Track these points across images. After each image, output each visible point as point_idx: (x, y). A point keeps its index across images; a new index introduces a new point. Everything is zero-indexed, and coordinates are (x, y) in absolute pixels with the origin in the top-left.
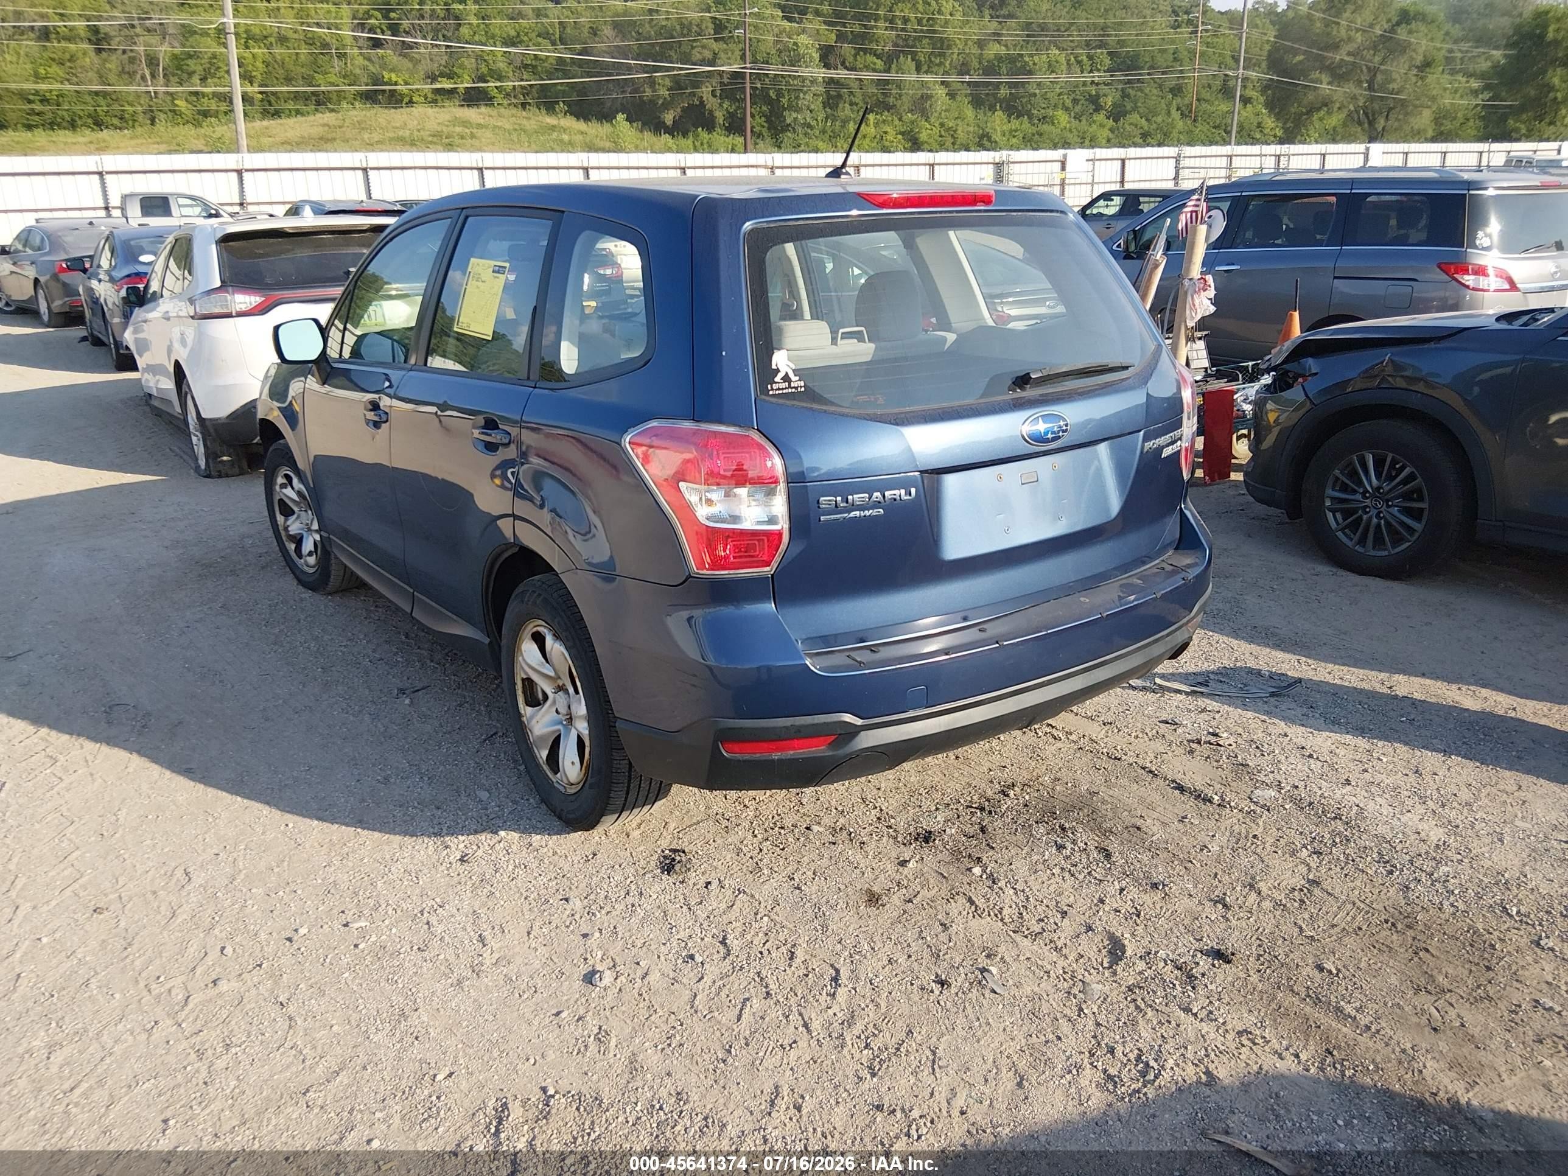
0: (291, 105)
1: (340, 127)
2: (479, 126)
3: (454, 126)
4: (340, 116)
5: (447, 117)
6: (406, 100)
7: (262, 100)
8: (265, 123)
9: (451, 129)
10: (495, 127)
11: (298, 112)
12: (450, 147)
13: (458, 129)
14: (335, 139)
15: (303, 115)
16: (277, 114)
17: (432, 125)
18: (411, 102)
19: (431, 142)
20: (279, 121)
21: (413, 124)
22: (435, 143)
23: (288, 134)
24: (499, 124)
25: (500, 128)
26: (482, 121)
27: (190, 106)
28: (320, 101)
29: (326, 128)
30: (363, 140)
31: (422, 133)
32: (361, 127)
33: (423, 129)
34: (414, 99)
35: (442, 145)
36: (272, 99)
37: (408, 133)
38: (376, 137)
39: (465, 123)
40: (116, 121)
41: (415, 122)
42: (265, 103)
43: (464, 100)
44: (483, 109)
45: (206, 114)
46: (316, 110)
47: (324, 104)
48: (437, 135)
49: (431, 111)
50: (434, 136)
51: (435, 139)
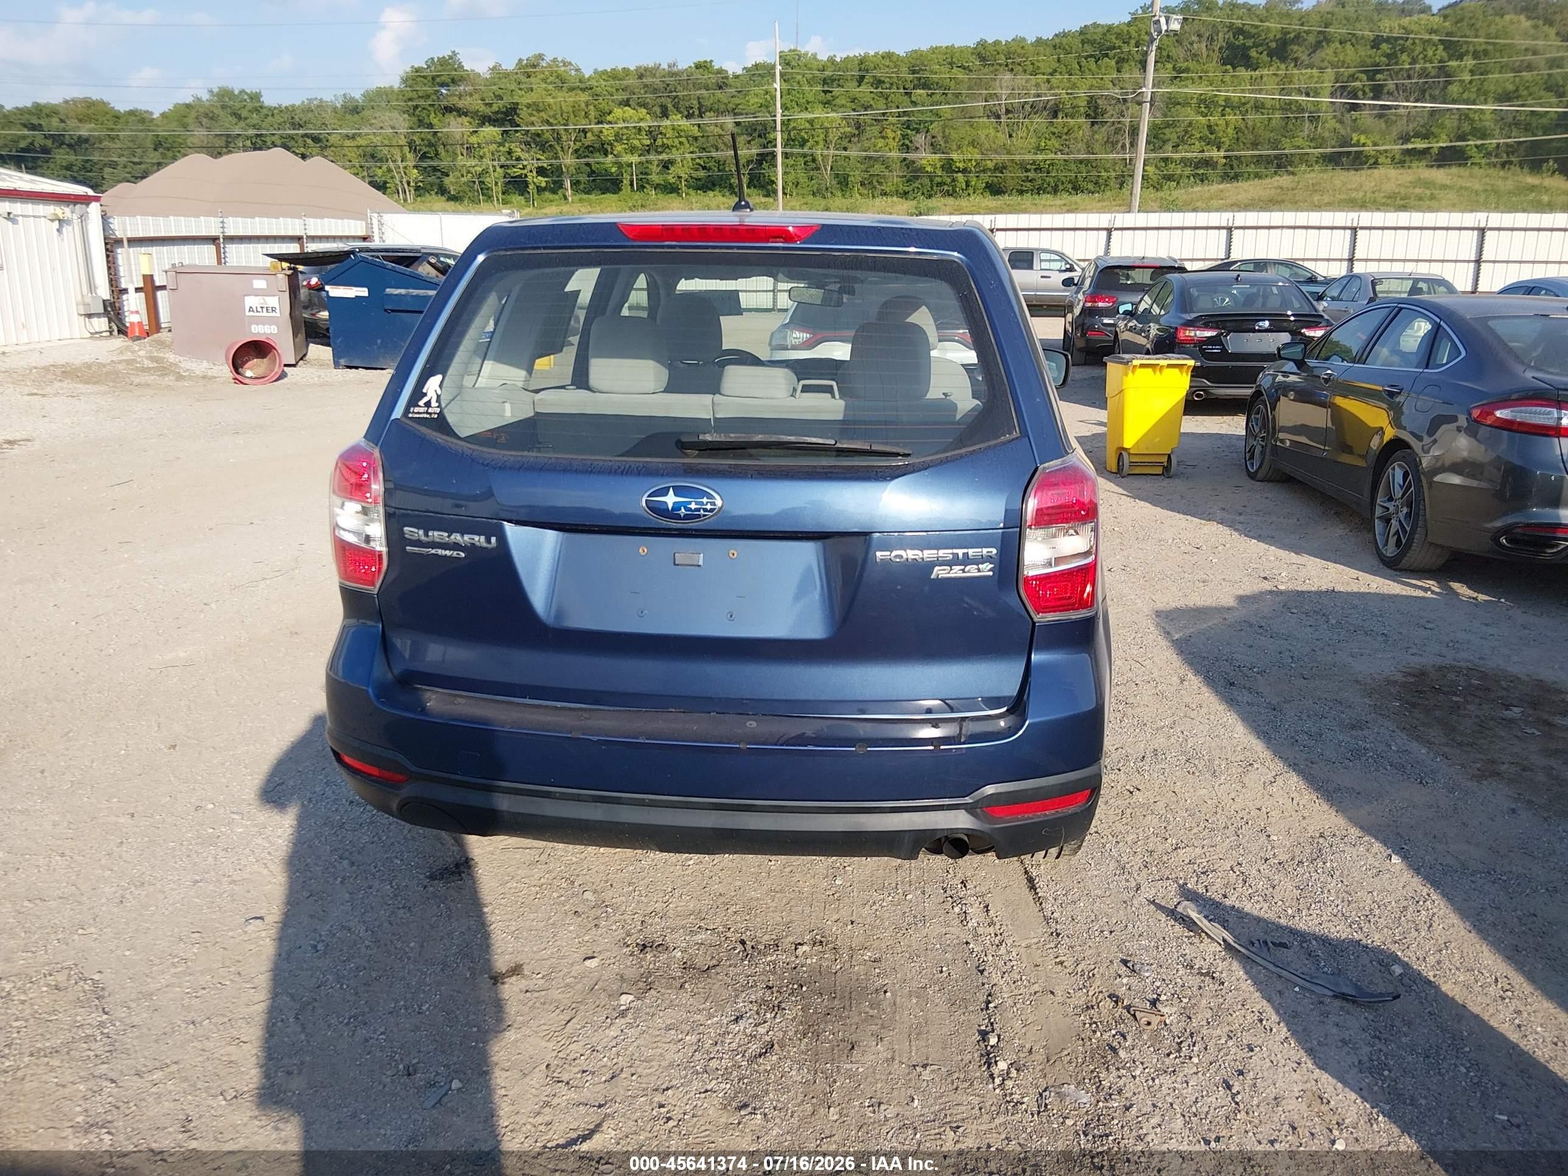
0: (1252, 169)
1: (1293, 189)
2: (1444, 187)
3: (1415, 187)
4: (1296, 179)
5: (1410, 178)
6: (1372, 161)
7: (1225, 165)
8: (1222, 186)
9: (1411, 190)
10: (1461, 188)
11: (1258, 176)
12: (1404, 208)
13: (1418, 191)
14: (1283, 201)
15: (1260, 178)
16: (1236, 177)
17: (1390, 187)
18: (1376, 163)
19: (1384, 204)
20: (1235, 184)
21: (1369, 185)
22: (1387, 205)
23: (1239, 197)
24: (1468, 185)
25: (1466, 188)
26: (1448, 182)
27: (1157, 172)
28: (1281, 164)
29: (1279, 191)
30: (1312, 202)
31: (1377, 194)
32: (1315, 188)
33: (1379, 191)
34: (1380, 161)
35: (1394, 206)
36: (1235, 163)
37: (1361, 194)
38: (1326, 199)
39: (1428, 184)
40: (1091, 186)
41: (1373, 184)
42: (1228, 167)
43: (1435, 161)
44: (1454, 170)
45: (1169, 178)
46: (1276, 173)
47: (1285, 167)
48: (1392, 196)
49: (1393, 172)
50: (1389, 197)
51: (1389, 201)
